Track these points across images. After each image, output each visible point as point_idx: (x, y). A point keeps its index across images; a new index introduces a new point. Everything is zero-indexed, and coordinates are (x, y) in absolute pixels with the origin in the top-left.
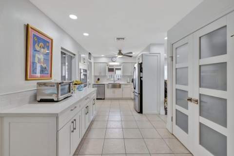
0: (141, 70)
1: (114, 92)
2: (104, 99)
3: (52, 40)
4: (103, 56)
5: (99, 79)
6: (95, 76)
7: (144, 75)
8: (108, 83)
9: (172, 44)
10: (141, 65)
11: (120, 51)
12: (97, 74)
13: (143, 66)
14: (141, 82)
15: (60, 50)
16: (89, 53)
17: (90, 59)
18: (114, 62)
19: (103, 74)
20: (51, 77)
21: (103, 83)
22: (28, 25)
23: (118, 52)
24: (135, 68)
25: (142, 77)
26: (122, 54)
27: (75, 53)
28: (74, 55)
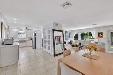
4: (16, 28)
7: (36, 37)
10: (35, 34)
13: (36, 34)
14: (35, 39)
18: (22, 31)
24: (33, 34)
26: (27, 29)
28: (6, 28)
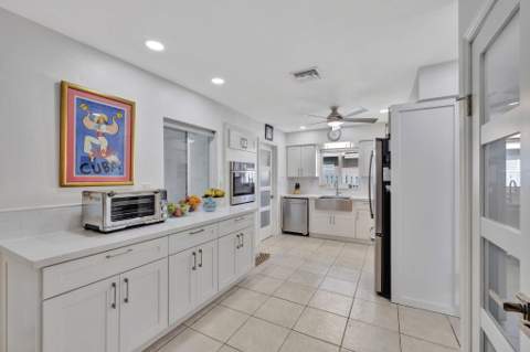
0: (385, 161)
1: (332, 221)
2: (308, 235)
3: (131, 105)
4: (303, 128)
5: (297, 186)
6: (290, 179)
8: (318, 196)
9: (471, 43)
11: (334, 109)
12: (294, 174)
13: (391, 146)
14: (385, 199)
15: (162, 124)
16: (267, 126)
17: (271, 140)
18: (336, 140)
19: (306, 174)
20: (131, 179)
21: (305, 196)
22: (62, 82)
23: (331, 111)
25: (389, 183)
27: (214, 129)
28: (214, 132)
